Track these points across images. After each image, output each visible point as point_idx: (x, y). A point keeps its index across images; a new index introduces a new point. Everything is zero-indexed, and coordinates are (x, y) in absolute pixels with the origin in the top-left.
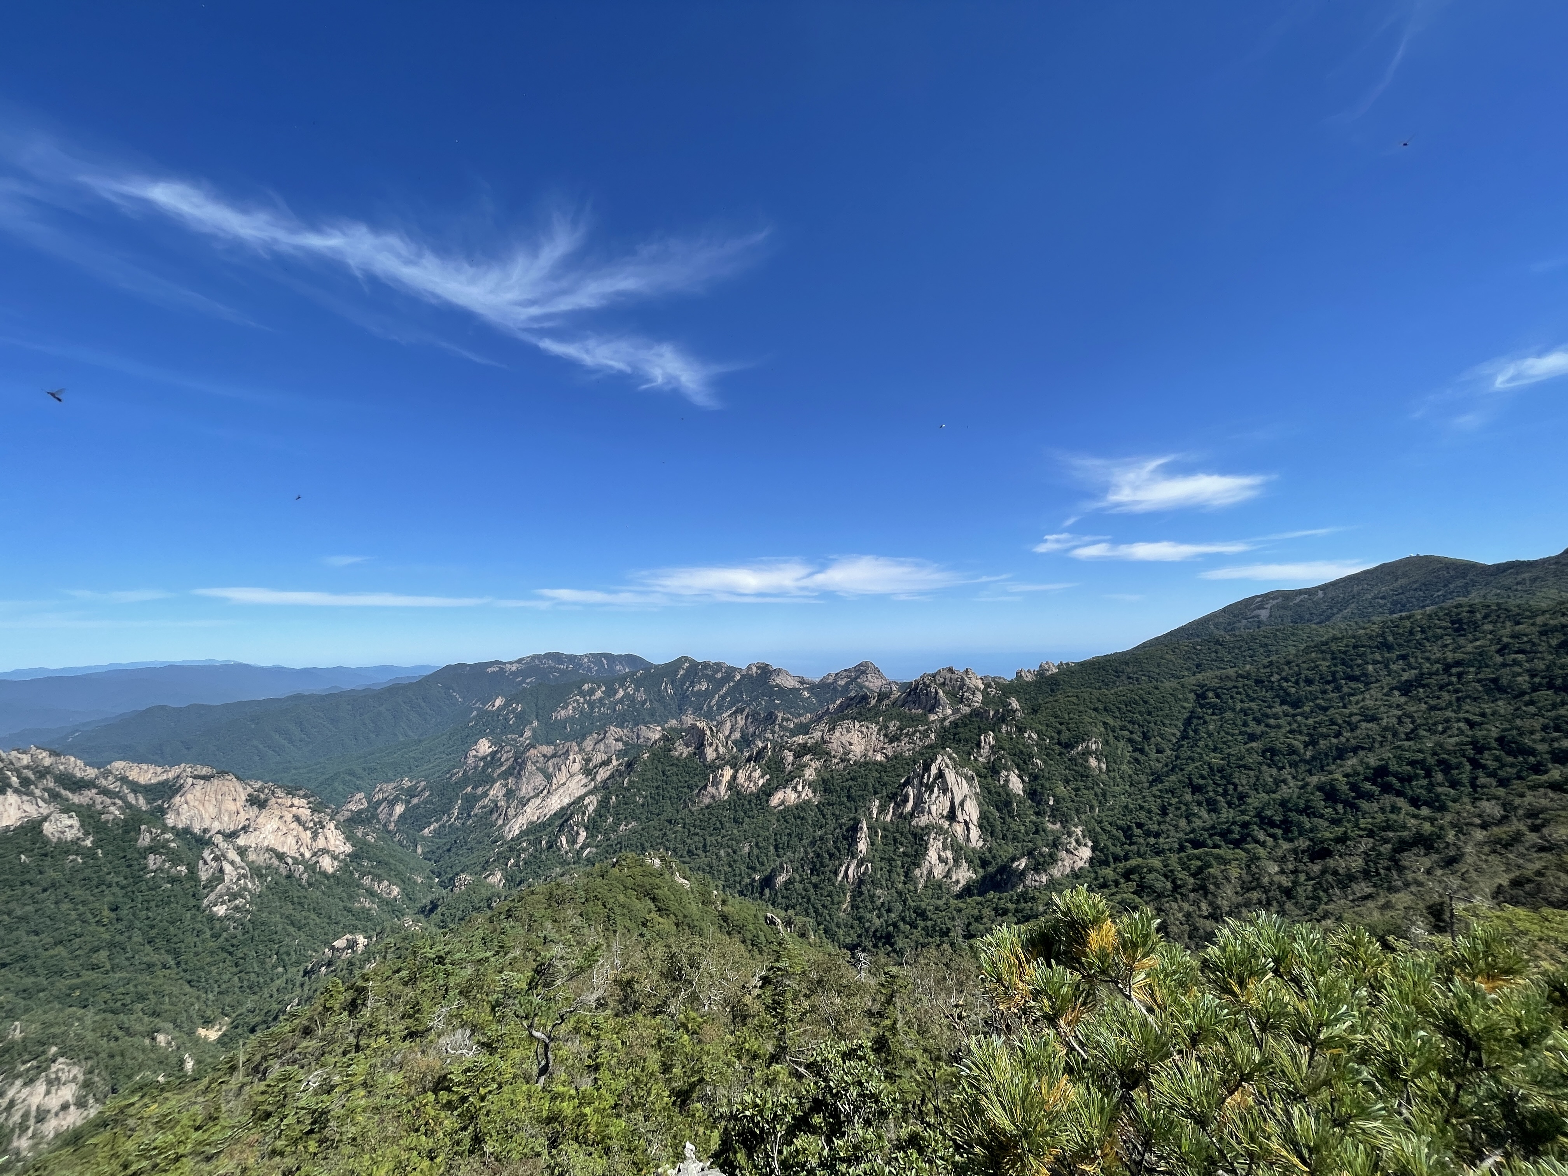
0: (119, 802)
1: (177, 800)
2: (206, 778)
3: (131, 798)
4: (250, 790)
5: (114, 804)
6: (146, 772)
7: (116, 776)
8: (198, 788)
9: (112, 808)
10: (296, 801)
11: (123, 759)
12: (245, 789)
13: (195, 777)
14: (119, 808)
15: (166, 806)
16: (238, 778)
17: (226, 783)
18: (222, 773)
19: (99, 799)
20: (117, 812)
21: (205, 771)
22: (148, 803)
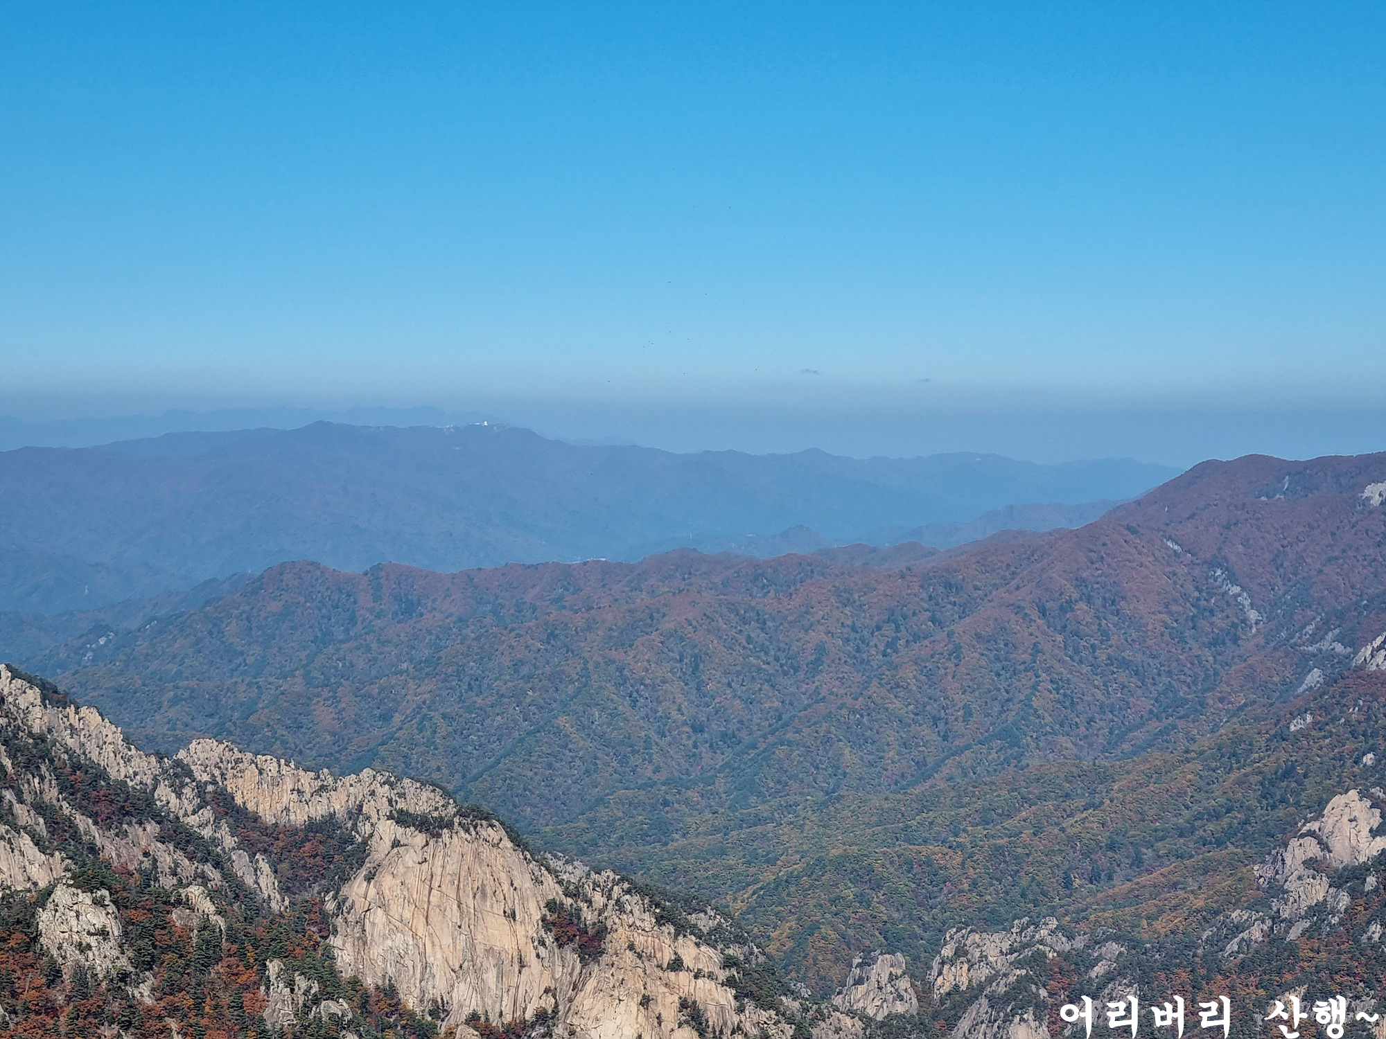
0: (215, 875)
1: (357, 889)
2: (430, 826)
3: (240, 863)
4: (552, 889)
5: (203, 879)
6: (276, 783)
7: (200, 788)
8: (410, 858)
9: (195, 892)
10: (689, 951)
11: (218, 736)
12: (538, 881)
13: (402, 819)
14: (212, 895)
15: (330, 906)
16: (518, 842)
17: (486, 851)
18: (474, 816)
19: (166, 856)
20: (208, 907)
21: (422, 801)
22: (285, 890)
